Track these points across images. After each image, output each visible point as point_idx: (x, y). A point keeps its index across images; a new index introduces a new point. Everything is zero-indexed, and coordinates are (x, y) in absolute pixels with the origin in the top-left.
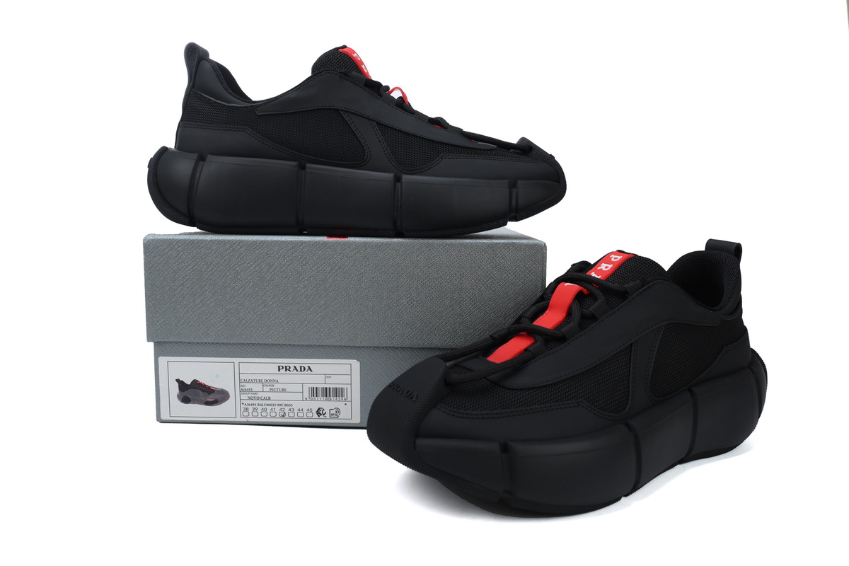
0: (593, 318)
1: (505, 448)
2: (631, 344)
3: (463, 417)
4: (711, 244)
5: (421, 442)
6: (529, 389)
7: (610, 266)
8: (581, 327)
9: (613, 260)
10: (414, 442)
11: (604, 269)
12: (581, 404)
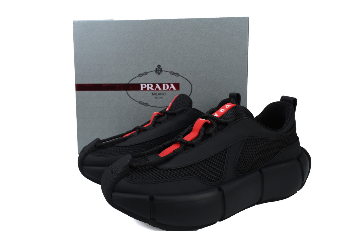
0: (210, 135)
1: (152, 199)
2: (227, 148)
3: (134, 183)
4: (284, 98)
5: (114, 194)
6: (171, 170)
7: (224, 110)
8: (203, 140)
9: (226, 107)
10: (112, 194)
11: (221, 112)
12: (196, 178)
